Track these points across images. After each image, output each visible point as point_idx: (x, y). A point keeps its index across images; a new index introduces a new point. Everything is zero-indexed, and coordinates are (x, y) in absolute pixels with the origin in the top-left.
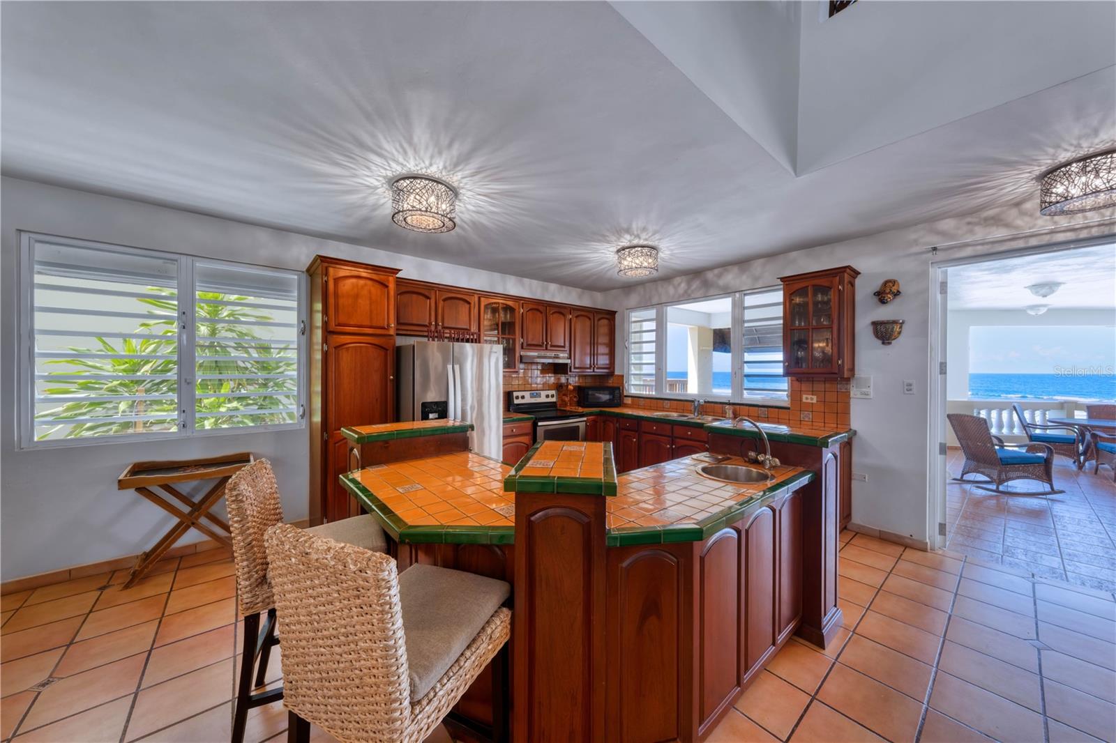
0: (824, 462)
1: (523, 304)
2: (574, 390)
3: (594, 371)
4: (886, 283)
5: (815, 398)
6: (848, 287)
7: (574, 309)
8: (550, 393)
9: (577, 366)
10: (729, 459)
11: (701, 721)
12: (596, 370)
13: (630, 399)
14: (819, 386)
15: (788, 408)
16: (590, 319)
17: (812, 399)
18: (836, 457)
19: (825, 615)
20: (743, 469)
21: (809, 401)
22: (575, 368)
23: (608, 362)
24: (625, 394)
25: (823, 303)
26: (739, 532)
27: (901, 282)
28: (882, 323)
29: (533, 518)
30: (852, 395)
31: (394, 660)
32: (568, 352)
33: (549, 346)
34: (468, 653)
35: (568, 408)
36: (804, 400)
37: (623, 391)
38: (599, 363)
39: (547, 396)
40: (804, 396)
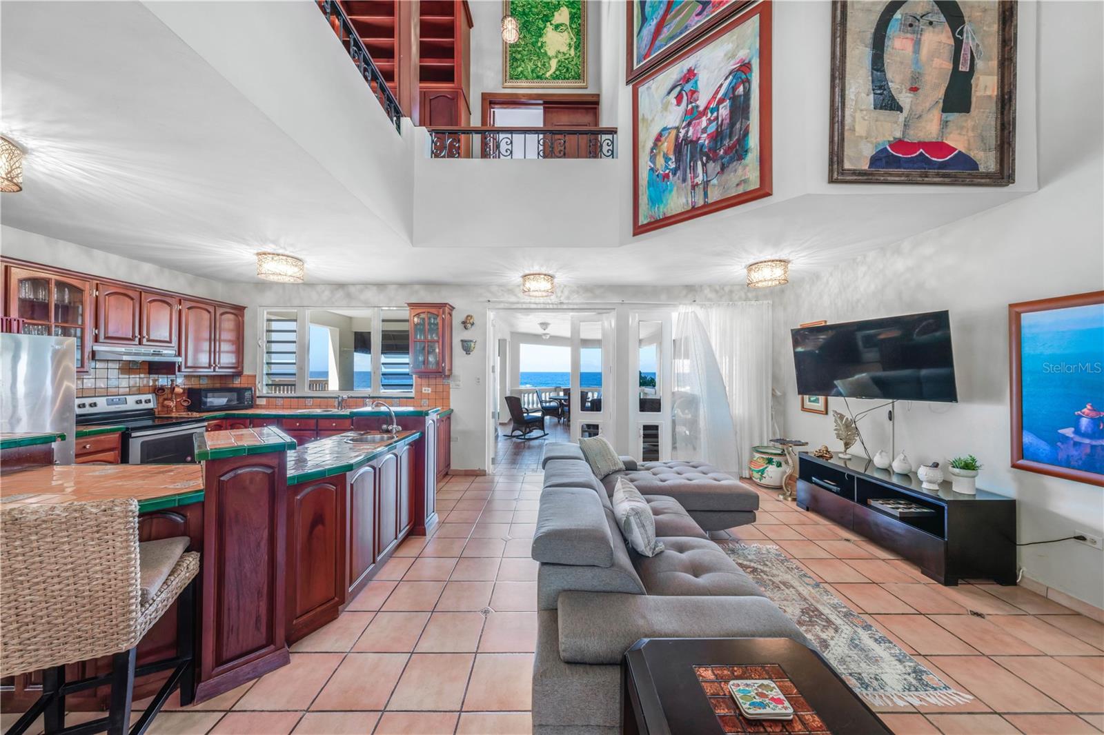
0: (427, 425)
1: (97, 284)
2: (184, 393)
3: (214, 371)
4: (468, 316)
5: (430, 389)
6: (448, 316)
7: (186, 300)
8: (143, 397)
9: (189, 364)
10: (368, 433)
11: (351, 583)
12: (217, 369)
13: (265, 399)
14: (433, 381)
15: (413, 398)
16: (209, 312)
17: (428, 390)
18: (434, 422)
19: (427, 517)
20: (378, 437)
21: (426, 392)
22: (186, 367)
23: (234, 361)
24: (257, 395)
25: (434, 324)
26: (374, 468)
27: (474, 316)
28: (466, 341)
29: (222, 479)
30: (451, 386)
31: (133, 568)
32: (176, 348)
33: (145, 340)
34: (172, 578)
35: (173, 415)
36: (424, 391)
37: (255, 391)
38: (222, 361)
39: (139, 402)
40: (424, 389)
